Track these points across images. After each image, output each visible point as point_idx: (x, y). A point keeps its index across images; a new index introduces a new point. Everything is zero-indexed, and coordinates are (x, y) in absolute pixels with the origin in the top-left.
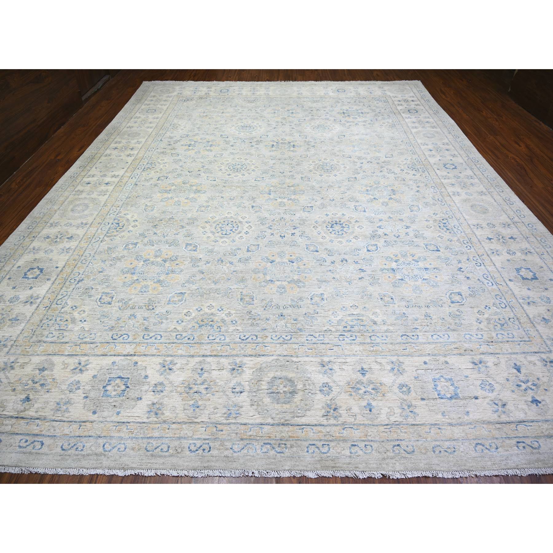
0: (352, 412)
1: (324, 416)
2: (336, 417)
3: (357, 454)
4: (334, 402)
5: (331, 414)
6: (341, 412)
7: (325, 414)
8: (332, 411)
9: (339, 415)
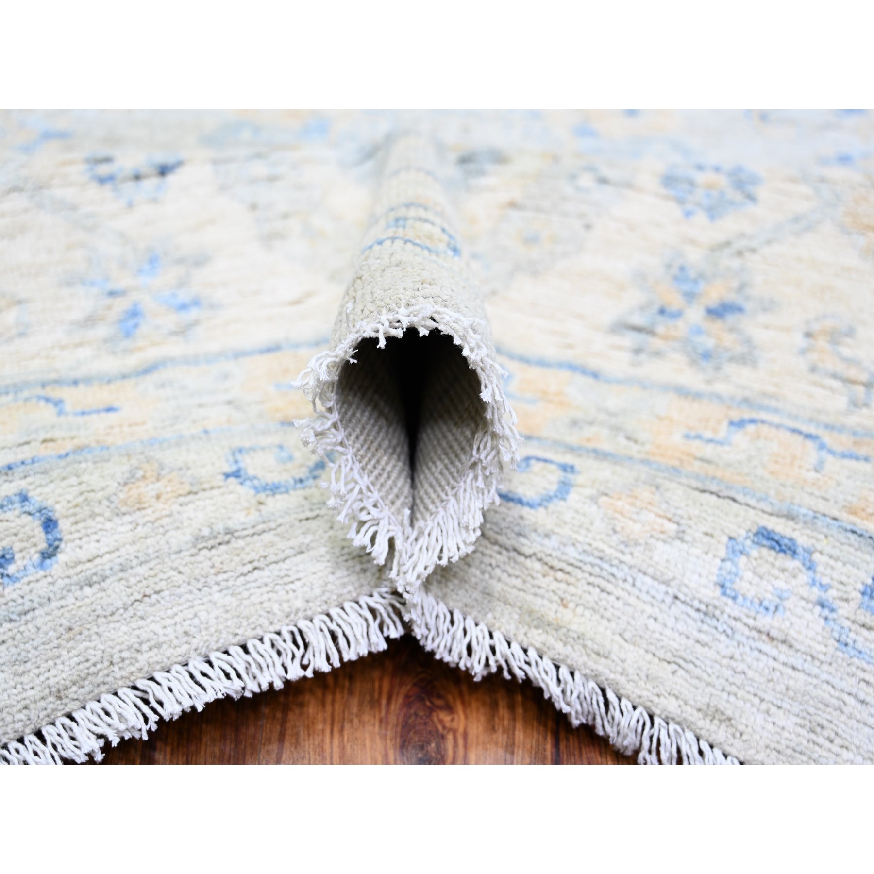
0: (846, 352)
1: (624, 327)
2: (707, 355)
3: (765, 621)
4: (736, 263)
5: (681, 327)
6: (759, 335)
7: (638, 320)
8: (695, 315)
9: (739, 349)
